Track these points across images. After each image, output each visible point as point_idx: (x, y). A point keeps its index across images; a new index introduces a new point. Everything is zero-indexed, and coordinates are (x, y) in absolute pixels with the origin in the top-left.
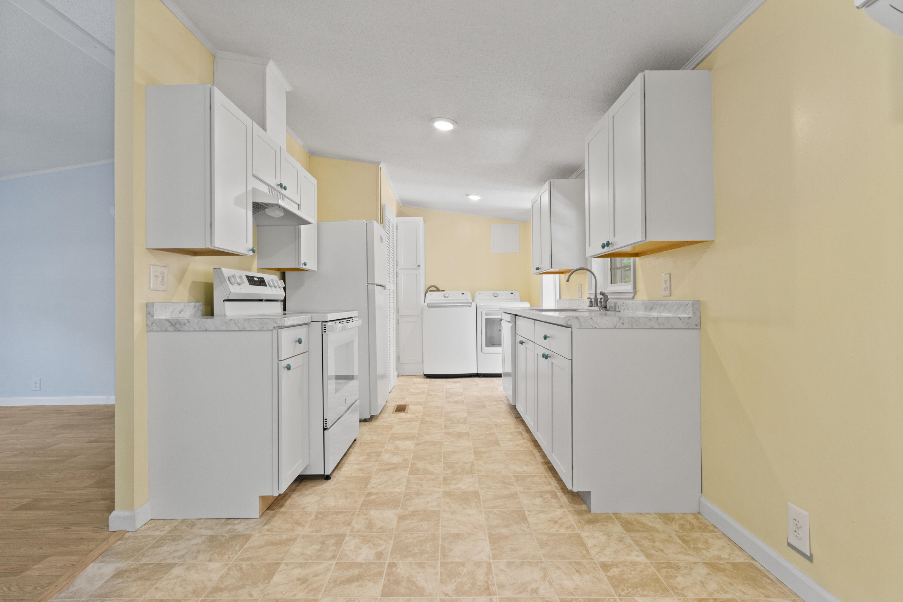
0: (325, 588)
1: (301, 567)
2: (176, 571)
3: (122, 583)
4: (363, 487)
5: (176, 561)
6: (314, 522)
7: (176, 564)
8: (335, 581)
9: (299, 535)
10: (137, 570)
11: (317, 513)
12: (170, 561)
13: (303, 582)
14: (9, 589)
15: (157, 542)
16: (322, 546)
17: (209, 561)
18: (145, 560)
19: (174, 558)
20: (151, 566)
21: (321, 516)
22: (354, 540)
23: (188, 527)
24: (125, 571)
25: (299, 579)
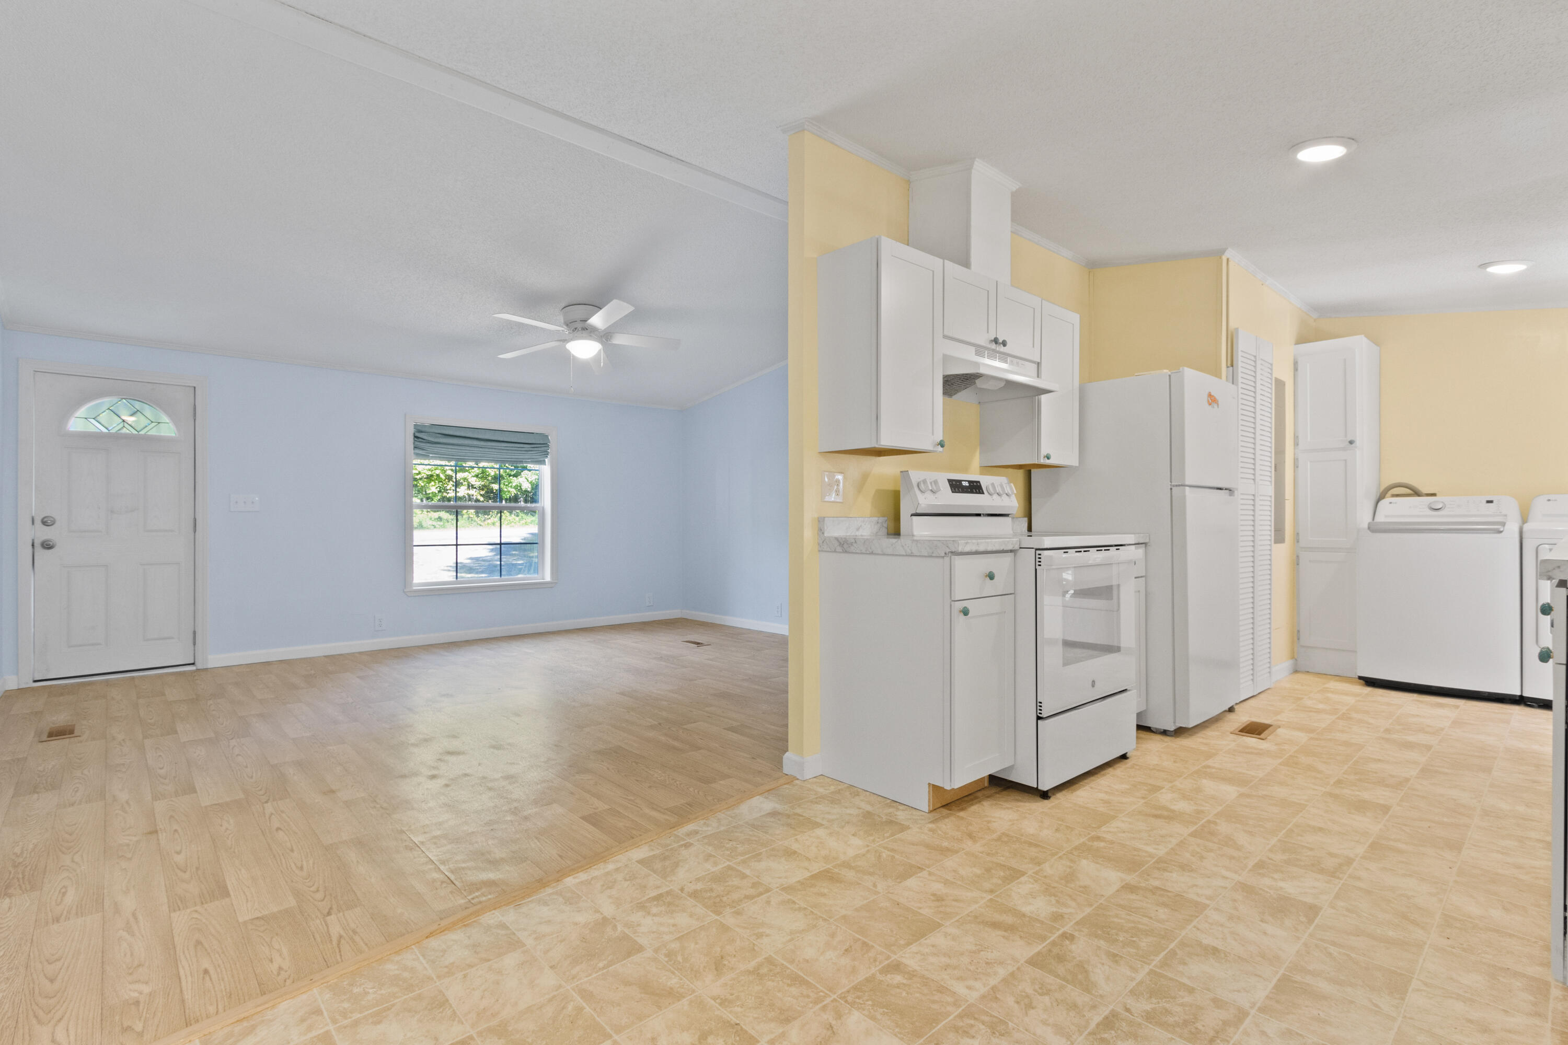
0: (960, 919)
1: (945, 884)
2: (820, 832)
3: (773, 822)
4: (1094, 826)
5: (824, 822)
6: (992, 843)
7: (822, 825)
8: (976, 917)
9: (963, 849)
10: (788, 816)
11: (1003, 834)
12: (818, 820)
13: (938, 900)
14: (698, 792)
15: (817, 798)
16: (985, 873)
17: (853, 835)
18: (798, 811)
19: (823, 818)
20: (801, 818)
21: (1006, 839)
22: (1033, 884)
23: (851, 794)
24: (779, 813)
25: (934, 895)
